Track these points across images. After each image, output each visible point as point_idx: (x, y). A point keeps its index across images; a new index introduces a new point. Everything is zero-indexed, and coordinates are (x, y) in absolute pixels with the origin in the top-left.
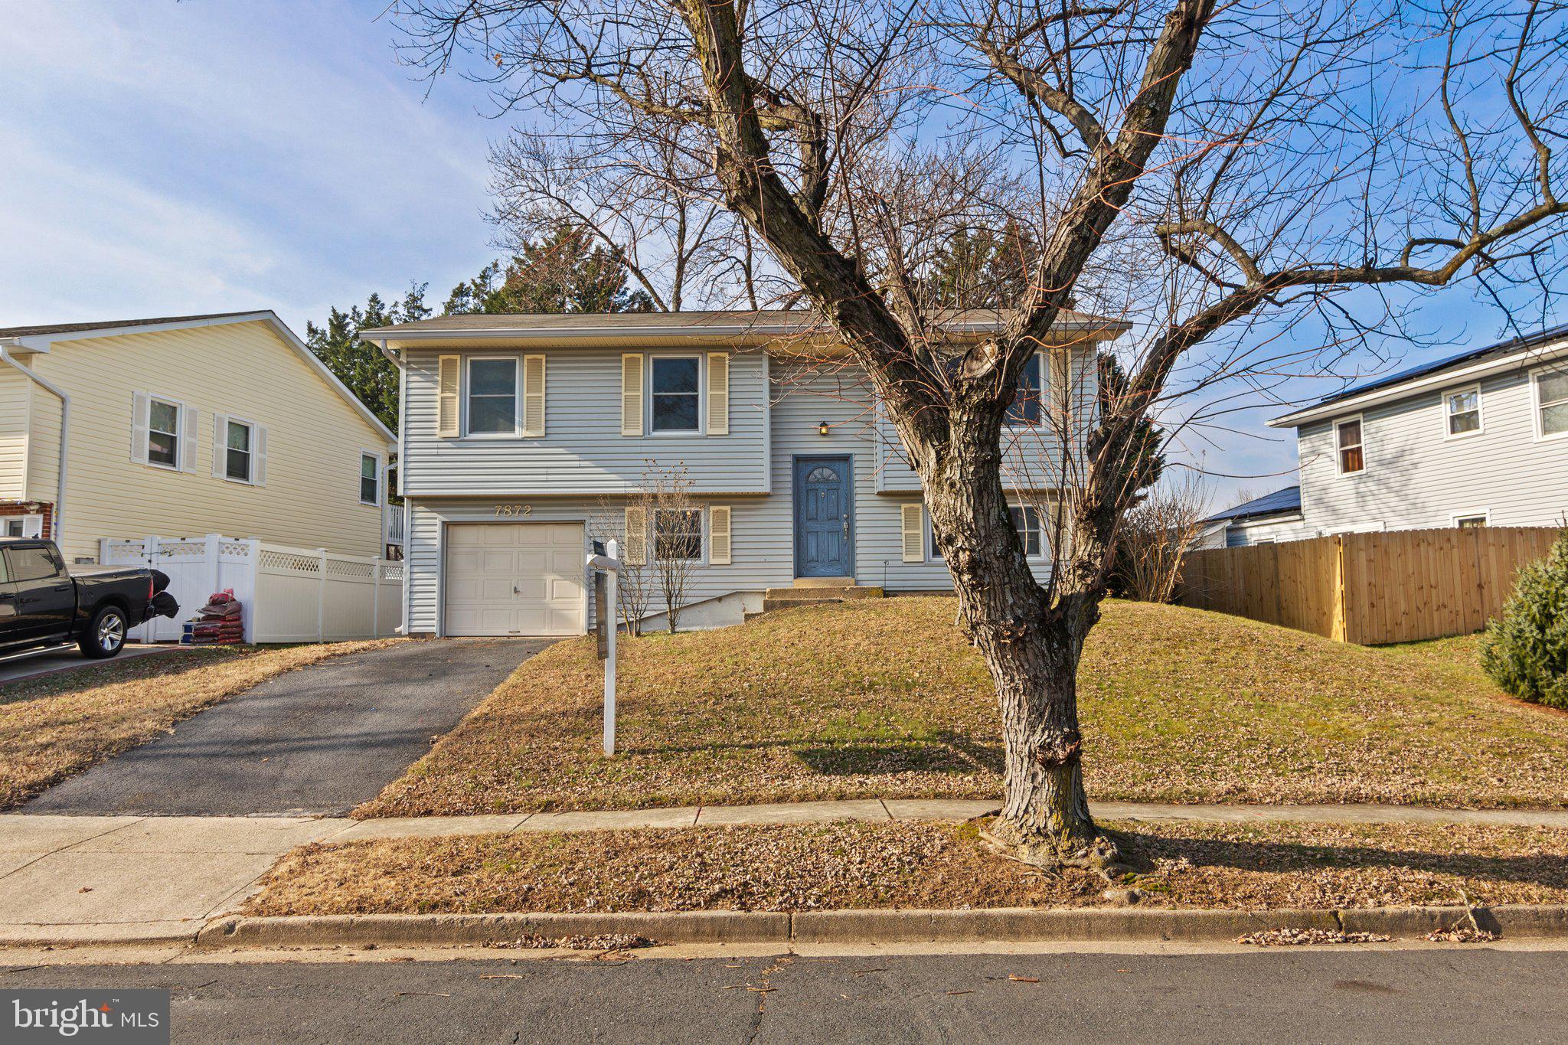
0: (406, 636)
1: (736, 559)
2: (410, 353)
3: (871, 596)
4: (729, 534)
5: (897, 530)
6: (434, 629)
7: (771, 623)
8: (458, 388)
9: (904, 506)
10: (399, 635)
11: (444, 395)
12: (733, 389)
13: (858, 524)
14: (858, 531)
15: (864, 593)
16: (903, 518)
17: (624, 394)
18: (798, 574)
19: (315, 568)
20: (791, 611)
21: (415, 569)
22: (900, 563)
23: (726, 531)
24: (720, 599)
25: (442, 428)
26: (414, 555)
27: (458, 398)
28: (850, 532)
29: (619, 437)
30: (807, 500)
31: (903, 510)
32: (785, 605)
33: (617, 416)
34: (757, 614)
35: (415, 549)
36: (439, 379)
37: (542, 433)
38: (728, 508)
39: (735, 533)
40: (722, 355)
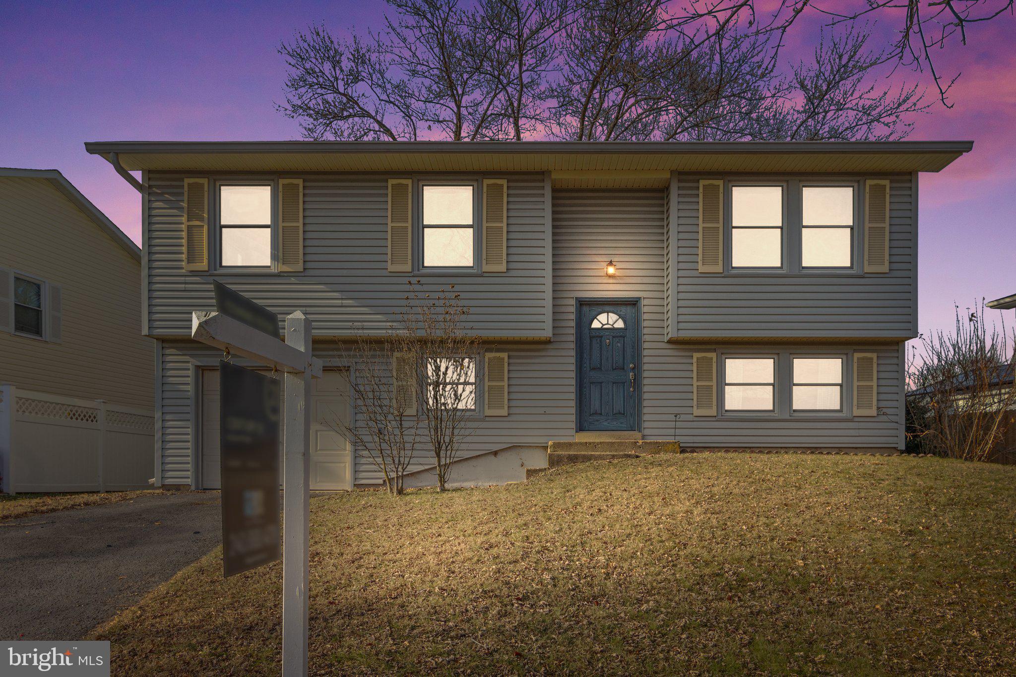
0: (159, 488)
1: (513, 411)
2: (151, 175)
3: (666, 451)
4: (506, 383)
5: (688, 381)
6: (189, 481)
7: (561, 481)
8: (206, 215)
9: (696, 355)
10: (152, 487)
11: (191, 223)
12: (512, 221)
13: (645, 374)
14: (645, 381)
15: (658, 448)
16: (695, 369)
17: (390, 224)
18: (580, 428)
19: (93, 419)
20: (581, 466)
21: (168, 417)
22: (690, 417)
23: (503, 380)
24: (495, 453)
25: (190, 260)
26: (166, 402)
27: (206, 228)
28: (637, 382)
29: (384, 273)
30: (591, 349)
31: (695, 360)
32: (573, 459)
33: (383, 250)
34: (540, 470)
35: (166, 395)
36: (185, 205)
37: (300, 267)
38: (505, 355)
39: (513, 382)
40: (499, 182)
